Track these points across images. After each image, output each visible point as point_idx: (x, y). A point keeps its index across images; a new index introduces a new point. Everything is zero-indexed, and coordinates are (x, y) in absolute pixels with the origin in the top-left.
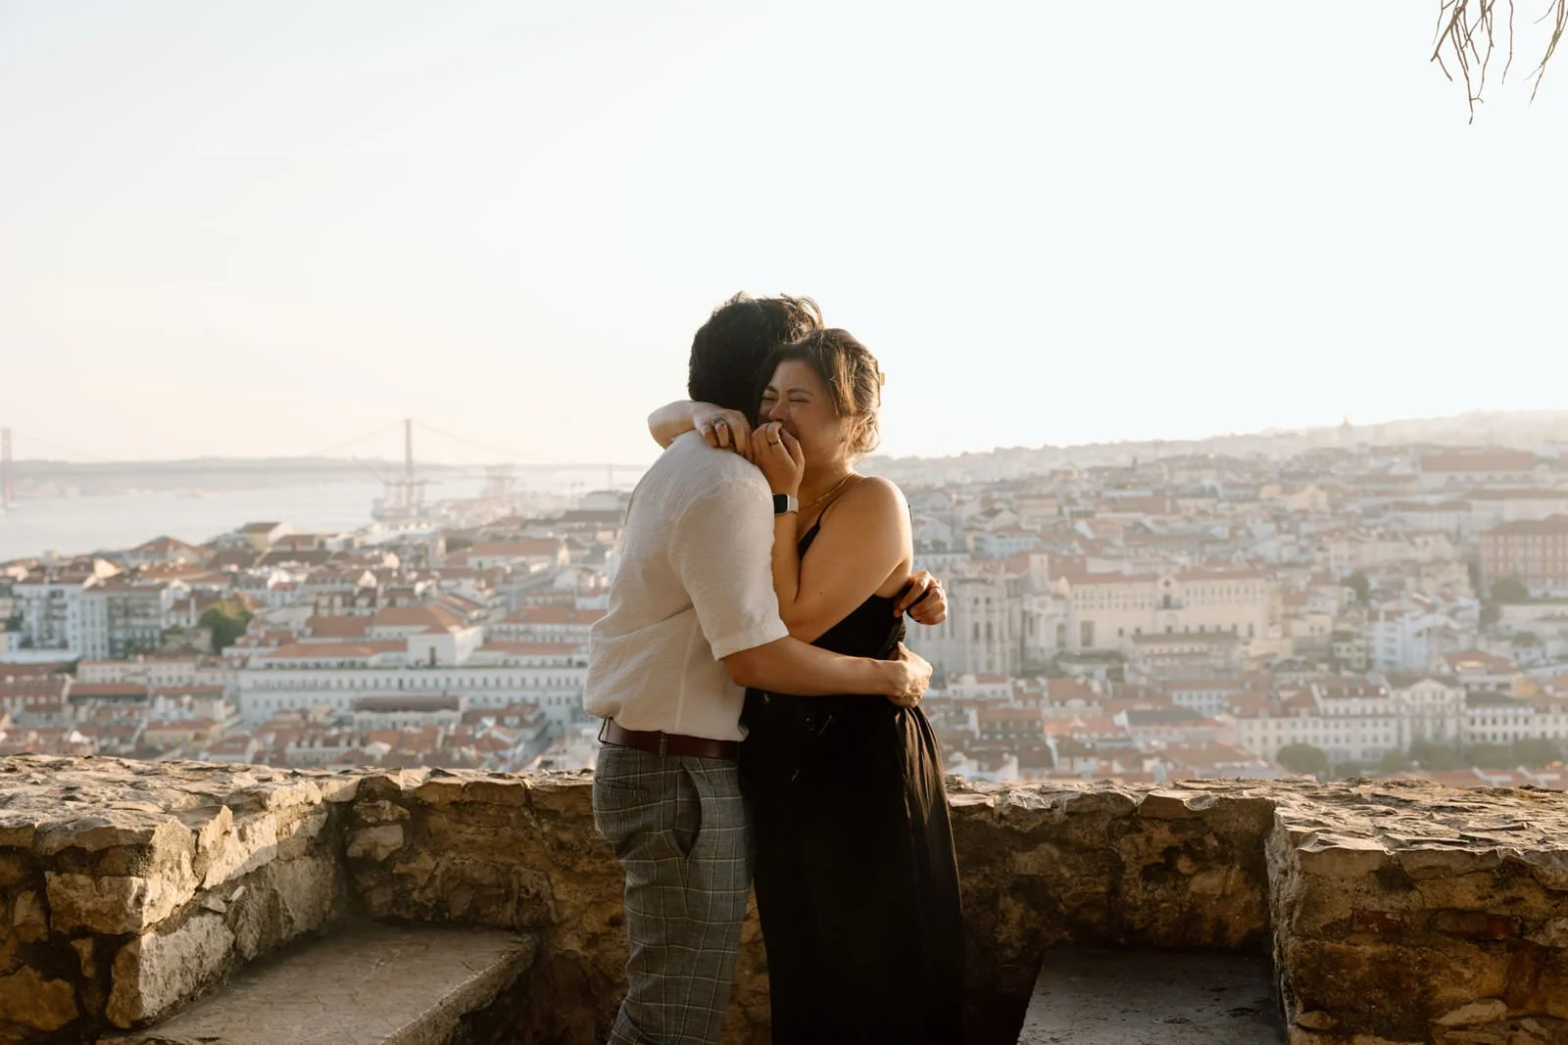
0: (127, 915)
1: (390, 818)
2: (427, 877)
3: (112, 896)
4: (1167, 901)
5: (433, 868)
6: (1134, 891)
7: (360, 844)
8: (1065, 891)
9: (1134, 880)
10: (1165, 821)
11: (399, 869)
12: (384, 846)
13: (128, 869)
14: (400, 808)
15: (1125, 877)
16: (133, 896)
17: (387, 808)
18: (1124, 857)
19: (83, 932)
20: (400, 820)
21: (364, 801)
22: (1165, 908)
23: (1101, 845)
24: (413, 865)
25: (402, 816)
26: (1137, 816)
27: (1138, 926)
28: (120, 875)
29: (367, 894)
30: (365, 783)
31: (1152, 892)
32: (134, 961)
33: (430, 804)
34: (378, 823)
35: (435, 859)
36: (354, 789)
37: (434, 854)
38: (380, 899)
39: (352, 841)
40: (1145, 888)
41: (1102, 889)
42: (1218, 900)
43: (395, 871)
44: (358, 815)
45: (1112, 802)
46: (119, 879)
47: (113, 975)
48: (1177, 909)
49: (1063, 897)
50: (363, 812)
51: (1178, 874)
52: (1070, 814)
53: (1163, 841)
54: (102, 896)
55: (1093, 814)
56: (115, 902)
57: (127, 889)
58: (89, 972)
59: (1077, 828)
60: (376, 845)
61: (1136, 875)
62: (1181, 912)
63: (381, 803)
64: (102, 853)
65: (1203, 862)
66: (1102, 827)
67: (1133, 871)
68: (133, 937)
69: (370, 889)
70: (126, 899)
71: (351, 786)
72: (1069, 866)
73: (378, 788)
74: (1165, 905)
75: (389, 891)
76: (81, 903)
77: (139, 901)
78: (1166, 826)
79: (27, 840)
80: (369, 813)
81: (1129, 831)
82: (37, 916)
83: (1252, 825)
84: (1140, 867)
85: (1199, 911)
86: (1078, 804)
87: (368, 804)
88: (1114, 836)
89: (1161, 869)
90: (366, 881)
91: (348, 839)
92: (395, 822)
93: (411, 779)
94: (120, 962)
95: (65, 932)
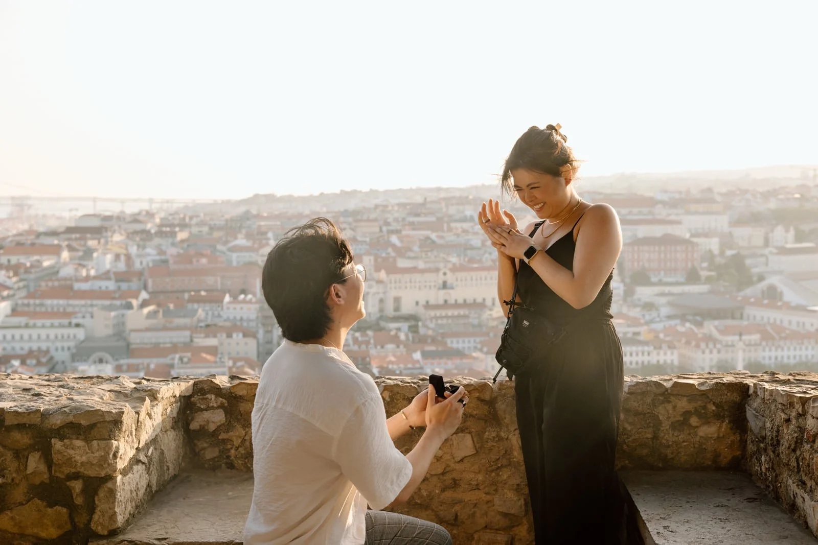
0: (109, 464)
1: (215, 405)
2: (240, 440)
3: (100, 452)
4: (686, 442)
5: (244, 434)
6: (667, 436)
7: (197, 422)
8: (628, 438)
9: (667, 430)
10: (684, 396)
11: (222, 436)
12: (213, 422)
13: (109, 436)
14: (221, 399)
15: (662, 429)
16: (112, 453)
17: (213, 399)
18: (661, 418)
19: (76, 476)
20: (221, 406)
21: (198, 395)
22: (685, 446)
23: (648, 411)
24: (231, 434)
25: (222, 403)
26: (668, 394)
27: (670, 456)
28: (105, 439)
29: (202, 452)
30: (197, 384)
31: (677, 436)
32: (112, 493)
33: (240, 396)
34: (208, 409)
35: (244, 430)
36: (191, 388)
37: (244, 427)
38: (210, 454)
39: (193, 419)
40: (673, 434)
41: (649, 436)
42: (714, 440)
43: (220, 437)
44: (195, 404)
45: (653, 386)
46: (104, 442)
47: (97, 502)
48: (692, 446)
49: (627, 441)
50: (198, 402)
51: (691, 426)
52: (632, 394)
53: (683, 408)
54: (93, 453)
55: (644, 394)
56: (102, 456)
57: (110, 448)
58: (79, 501)
59: (634, 401)
60: (208, 422)
61: (668, 427)
62: (694, 447)
63: (209, 396)
64: (92, 426)
65: (706, 419)
66: (649, 400)
67: (666, 425)
68: (110, 478)
69: (204, 449)
70: (109, 455)
71: (190, 386)
72: (630, 424)
73: (206, 387)
74: (685, 444)
75: (217, 450)
76: (78, 458)
77: (115, 456)
78: (685, 399)
79: (37, 420)
80: (202, 403)
81: (663, 403)
82: (43, 467)
83: (735, 397)
84: (670, 423)
85: (704, 447)
86: (635, 388)
87: (200, 397)
88: (655, 406)
89: (682, 423)
90: (202, 444)
91: (190, 418)
92: (218, 407)
93: (222, 381)
94: (102, 494)
95: (62, 477)
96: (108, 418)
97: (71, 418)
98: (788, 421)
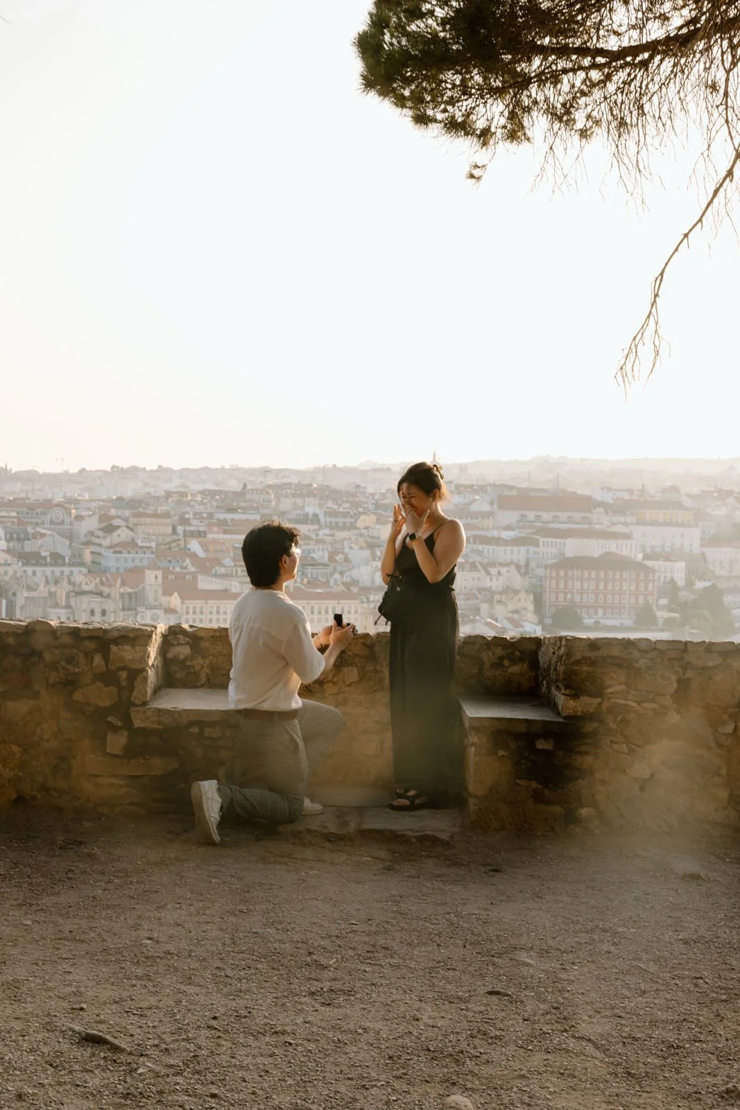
0: (145, 661)
1: (183, 642)
2: (200, 667)
3: (140, 654)
4: (500, 676)
5: (203, 663)
6: (488, 672)
7: (171, 653)
9: (488, 668)
10: (500, 646)
11: (188, 663)
12: (183, 653)
13: (146, 644)
14: (187, 639)
15: (485, 667)
16: (147, 655)
17: (182, 638)
18: (484, 659)
19: (124, 668)
20: (187, 643)
21: (173, 634)
22: (499, 679)
23: (476, 655)
24: (194, 662)
26: (490, 644)
28: (144, 646)
29: (175, 674)
30: (171, 628)
31: (494, 672)
32: (146, 679)
34: (179, 644)
35: (203, 660)
36: (168, 630)
37: (203, 658)
38: (180, 675)
39: (168, 652)
40: (492, 671)
41: (476, 671)
42: (519, 675)
43: (186, 664)
44: (170, 641)
45: (481, 638)
46: (143, 648)
47: (135, 685)
48: (504, 678)
50: (172, 638)
51: (504, 666)
52: (464, 643)
53: (499, 654)
54: (135, 654)
55: (473, 643)
56: (141, 656)
57: (147, 651)
58: (124, 684)
59: (465, 648)
60: (179, 653)
61: (489, 666)
62: (505, 680)
63: (179, 636)
64: (136, 638)
65: (513, 661)
66: (477, 648)
67: (487, 665)
68: (143, 670)
69: (175, 671)
72: (462, 663)
73: (177, 630)
75: (184, 672)
76: (126, 657)
77: (148, 657)
78: (500, 648)
79: (101, 634)
80: (175, 639)
81: (486, 650)
82: (103, 663)
83: (533, 647)
84: (490, 663)
85: (512, 679)
88: (481, 652)
89: (498, 664)
90: (175, 668)
91: (166, 651)
92: (186, 644)
93: (185, 626)
94: (139, 679)
95: (114, 668)
96: (146, 634)
97: (123, 633)
98: (554, 653)
